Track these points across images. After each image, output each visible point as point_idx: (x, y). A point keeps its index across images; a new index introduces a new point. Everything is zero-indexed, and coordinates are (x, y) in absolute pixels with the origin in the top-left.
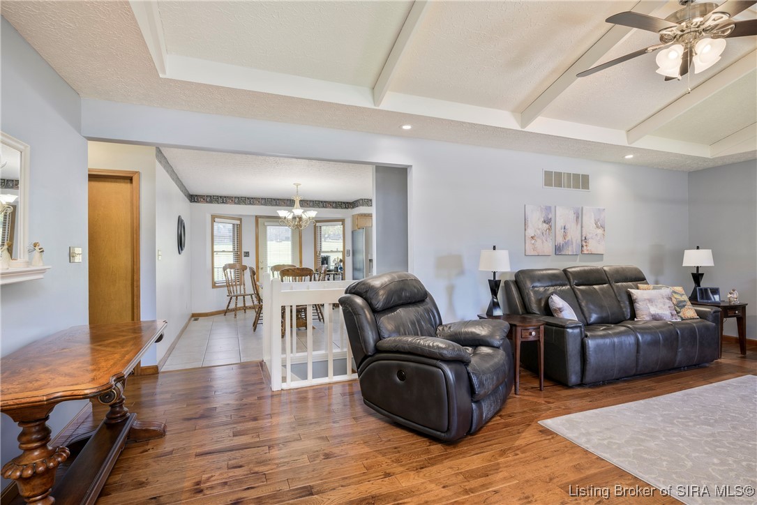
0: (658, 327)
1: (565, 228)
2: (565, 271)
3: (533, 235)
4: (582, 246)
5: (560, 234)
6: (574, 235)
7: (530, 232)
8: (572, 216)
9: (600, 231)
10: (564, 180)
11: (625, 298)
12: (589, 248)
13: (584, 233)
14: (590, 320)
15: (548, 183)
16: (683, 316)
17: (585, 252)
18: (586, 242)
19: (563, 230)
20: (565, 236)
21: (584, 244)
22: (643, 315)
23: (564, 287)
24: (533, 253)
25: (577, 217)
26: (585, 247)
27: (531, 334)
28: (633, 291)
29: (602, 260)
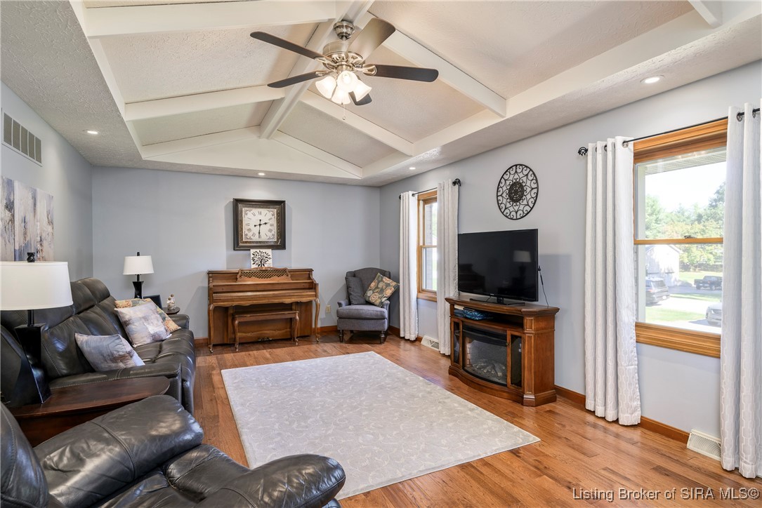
1: (25, 222)
4: (38, 251)
5: (20, 228)
6: (32, 232)
9: (50, 229)
12: (44, 254)
13: (40, 232)
19: (23, 224)
20: (25, 234)
21: (40, 247)
25: (35, 205)
26: (40, 253)
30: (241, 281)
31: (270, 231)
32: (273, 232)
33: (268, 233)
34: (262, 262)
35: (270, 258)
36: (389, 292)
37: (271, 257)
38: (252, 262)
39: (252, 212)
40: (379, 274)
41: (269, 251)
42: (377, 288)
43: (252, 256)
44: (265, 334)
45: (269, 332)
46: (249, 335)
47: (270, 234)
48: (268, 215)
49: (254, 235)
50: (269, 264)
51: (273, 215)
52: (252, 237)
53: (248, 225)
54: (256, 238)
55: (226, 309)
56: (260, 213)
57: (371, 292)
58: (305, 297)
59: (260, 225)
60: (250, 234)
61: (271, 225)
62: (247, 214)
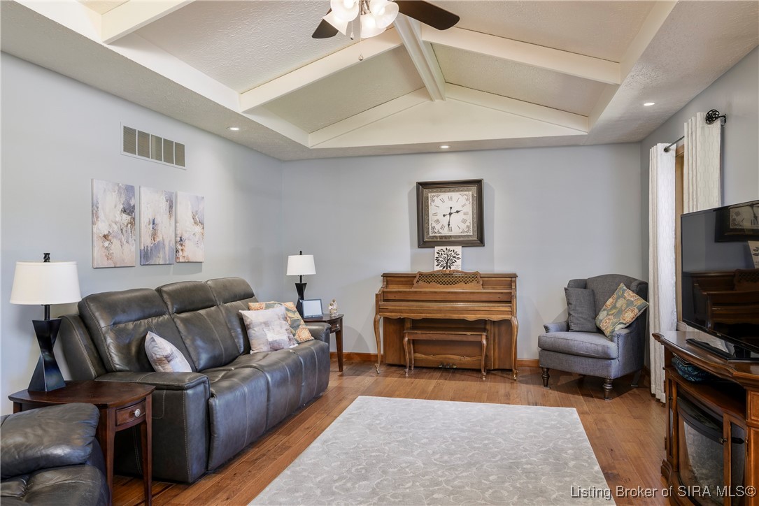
0: (283, 360)
1: (154, 223)
2: (159, 290)
3: (106, 233)
4: (177, 251)
5: (145, 230)
6: (166, 233)
7: (102, 227)
8: (164, 205)
9: (198, 229)
10: (151, 145)
11: (236, 323)
12: (185, 254)
13: (178, 232)
14: (199, 364)
15: (129, 147)
16: (298, 339)
17: (181, 260)
18: (181, 245)
19: (151, 226)
20: (154, 235)
21: (179, 247)
22: (259, 344)
23: (161, 318)
24: (106, 264)
25: (171, 207)
26: (181, 252)
27: (132, 414)
28: (245, 313)
29: (200, 271)
30: (416, 288)
31: (464, 221)
32: (468, 224)
33: (461, 224)
34: (449, 262)
35: (458, 258)
36: (629, 316)
37: (459, 256)
38: (436, 263)
39: (440, 197)
40: (622, 285)
41: (458, 249)
42: (614, 307)
43: (436, 255)
44: (450, 359)
45: (455, 358)
46: (431, 357)
47: (463, 226)
48: (462, 201)
49: (442, 227)
50: (457, 266)
51: (467, 200)
52: (441, 231)
53: (435, 214)
54: (445, 232)
55: (401, 322)
56: (451, 199)
57: (605, 313)
58: (496, 313)
59: (450, 214)
60: (438, 227)
61: (466, 214)
62: (433, 201)
